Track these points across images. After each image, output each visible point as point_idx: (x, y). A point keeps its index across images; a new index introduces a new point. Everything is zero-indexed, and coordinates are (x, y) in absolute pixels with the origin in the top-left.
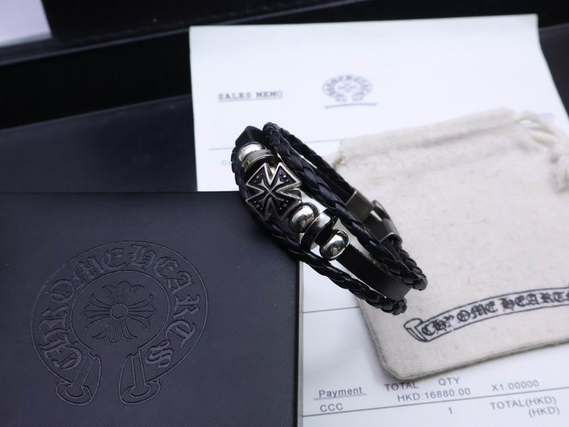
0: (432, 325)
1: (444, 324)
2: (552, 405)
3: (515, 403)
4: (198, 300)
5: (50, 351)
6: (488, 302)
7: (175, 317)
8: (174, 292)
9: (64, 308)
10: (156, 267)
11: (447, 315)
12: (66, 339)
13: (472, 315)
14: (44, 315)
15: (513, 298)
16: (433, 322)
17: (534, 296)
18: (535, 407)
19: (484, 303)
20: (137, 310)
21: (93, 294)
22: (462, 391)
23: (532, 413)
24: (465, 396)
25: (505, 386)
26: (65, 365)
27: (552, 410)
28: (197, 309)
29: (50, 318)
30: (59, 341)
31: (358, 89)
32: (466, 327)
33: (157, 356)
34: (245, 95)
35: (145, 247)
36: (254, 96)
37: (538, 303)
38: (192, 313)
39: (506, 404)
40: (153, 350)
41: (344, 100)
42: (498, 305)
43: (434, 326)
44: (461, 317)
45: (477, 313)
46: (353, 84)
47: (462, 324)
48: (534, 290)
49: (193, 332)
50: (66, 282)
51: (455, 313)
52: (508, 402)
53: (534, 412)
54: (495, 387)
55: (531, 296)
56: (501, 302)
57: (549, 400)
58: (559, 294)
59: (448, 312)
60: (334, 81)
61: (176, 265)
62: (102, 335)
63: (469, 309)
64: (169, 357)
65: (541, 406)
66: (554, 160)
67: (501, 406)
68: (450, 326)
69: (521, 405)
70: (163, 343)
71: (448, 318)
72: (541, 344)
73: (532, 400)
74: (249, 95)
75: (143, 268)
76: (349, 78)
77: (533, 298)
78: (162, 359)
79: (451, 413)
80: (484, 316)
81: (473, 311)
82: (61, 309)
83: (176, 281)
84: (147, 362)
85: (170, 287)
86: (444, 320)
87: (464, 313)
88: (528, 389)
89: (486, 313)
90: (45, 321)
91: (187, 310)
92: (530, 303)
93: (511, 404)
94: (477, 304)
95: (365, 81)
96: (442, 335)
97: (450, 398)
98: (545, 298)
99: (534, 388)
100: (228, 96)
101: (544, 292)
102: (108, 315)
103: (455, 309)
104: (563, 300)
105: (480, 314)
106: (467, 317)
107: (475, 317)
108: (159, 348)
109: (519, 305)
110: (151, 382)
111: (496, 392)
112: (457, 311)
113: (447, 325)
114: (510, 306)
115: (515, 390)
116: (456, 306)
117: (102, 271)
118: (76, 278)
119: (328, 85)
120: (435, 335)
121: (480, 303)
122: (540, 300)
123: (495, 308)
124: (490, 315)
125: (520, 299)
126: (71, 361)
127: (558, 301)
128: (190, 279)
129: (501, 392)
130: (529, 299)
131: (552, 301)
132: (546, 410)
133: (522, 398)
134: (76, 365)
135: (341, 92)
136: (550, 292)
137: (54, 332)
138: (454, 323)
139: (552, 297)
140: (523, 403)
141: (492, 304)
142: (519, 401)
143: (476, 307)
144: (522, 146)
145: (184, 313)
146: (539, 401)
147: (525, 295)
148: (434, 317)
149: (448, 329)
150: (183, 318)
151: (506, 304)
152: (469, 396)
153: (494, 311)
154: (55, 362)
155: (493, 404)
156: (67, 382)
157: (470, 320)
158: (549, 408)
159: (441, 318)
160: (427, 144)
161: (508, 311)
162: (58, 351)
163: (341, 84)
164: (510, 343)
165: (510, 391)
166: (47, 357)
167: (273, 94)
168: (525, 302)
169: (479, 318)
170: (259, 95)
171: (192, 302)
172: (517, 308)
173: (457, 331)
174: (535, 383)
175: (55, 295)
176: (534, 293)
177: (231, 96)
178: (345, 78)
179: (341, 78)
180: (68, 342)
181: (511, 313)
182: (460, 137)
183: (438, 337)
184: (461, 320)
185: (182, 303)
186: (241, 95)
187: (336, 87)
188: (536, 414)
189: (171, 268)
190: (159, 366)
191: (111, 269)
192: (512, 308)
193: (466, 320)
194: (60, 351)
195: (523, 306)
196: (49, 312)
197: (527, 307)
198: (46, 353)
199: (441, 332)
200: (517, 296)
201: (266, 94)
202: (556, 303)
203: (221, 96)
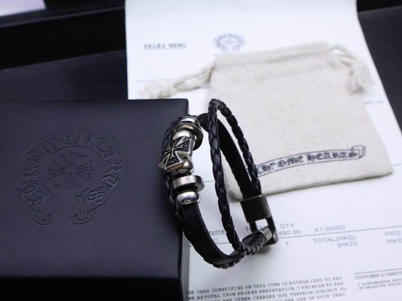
0: (261, 168)
1: (269, 167)
2: (353, 240)
3: (329, 239)
4: (121, 164)
5: (27, 194)
6: (298, 156)
7: (106, 174)
8: (105, 159)
9: (35, 169)
10: (94, 144)
11: (272, 162)
12: (36, 187)
13: (287, 164)
14: (23, 173)
15: (315, 154)
16: (262, 166)
17: (328, 154)
18: (342, 242)
19: (296, 157)
20: (83, 170)
21: (54, 161)
22: (295, 232)
23: (340, 245)
24: (297, 235)
25: (324, 229)
26: (36, 202)
27: (352, 244)
28: (120, 169)
29: (26, 175)
30: (33, 188)
31: (236, 43)
32: (283, 170)
33: (94, 197)
34: (161, 46)
35: (87, 132)
36: (167, 46)
37: (330, 158)
38: (117, 171)
39: (323, 240)
40: (92, 193)
41: (227, 50)
42: (305, 158)
43: (263, 168)
44: (281, 164)
45: (291, 162)
46: (233, 39)
47: (281, 168)
48: (329, 151)
49: (117, 183)
50: (37, 153)
51: (277, 162)
52: (324, 239)
53: (339, 239)
54: (317, 230)
55: (326, 154)
56: (307, 156)
57: (350, 237)
58: (344, 154)
59: (273, 160)
60: (221, 38)
61: (107, 143)
62: (60, 185)
63: (286, 160)
64: (102, 198)
65: (346, 241)
66: (351, 73)
67: (320, 241)
68: (272, 169)
69: (333, 241)
70: (98, 189)
71: (272, 164)
72: (328, 182)
73: (340, 237)
74: (164, 45)
75: (86, 145)
76: (230, 35)
77: (328, 155)
78: (97, 199)
79: (288, 245)
80: (295, 164)
81: (288, 161)
82: (33, 170)
83: (107, 152)
84: (88, 200)
85: (103, 156)
86: (270, 165)
87: (283, 162)
88: (338, 231)
89: (296, 162)
90: (23, 177)
91: (114, 170)
92: (325, 158)
93: (326, 240)
94: (291, 157)
95: (241, 38)
96: (267, 174)
97: (287, 236)
98: (335, 155)
99: (342, 230)
100: (150, 46)
101: (335, 152)
102: (63, 173)
103: (277, 159)
104: (346, 157)
105: (293, 163)
106: (284, 164)
107: (289, 164)
108: (95, 192)
109: (318, 158)
110: (90, 212)
111: (317, 233)
112: (279, 161)
113: (271, 168)
114: (312, 159)
115: (330, 231)
116: (279, 158)
117: (60, 147)
118: (43, 151)
119: (216, 40)
120: (263, 174)
121: (294, 157)
122: (331, 156)
123: (302, 160)
124: (299, 163)
125: (319, 155)
126: (40, 200)
127: (343, 157)
128: (116, 151)
129: (320, 232)
130: (325, 155)
131: (339, 157)
132: (349, 244)
133: (334, 236)
134: (42, 202)
135: (225, 45)
136: (339, 152)
137: (29, 183)
138: (276, 167)
139: (339, 155)
140: (334, 239)
141: (301, 157)
142: (332, 238)
143: (291, 159)
144: (332, 65)
145: (112, 171)
146: (345, 238)
147: (322, 153)
148: (263, 163)
149: (271, 171)
150: (111, 174)
151: (310, 158)
152: (300, 235)
153: (301, 162)
154: (29, 201)
155: (315, 240)
156: (36, 213)
157: (286, 166)
158: (351, 243)
159: (268, 164)
160: (271, 61)
161: (310, 162)
162: (31, 194)
163: (225, 39)
164: (309, 181)
165: (326, 232)
166: (24, 197)
167: (180, 45)
168: (322, 157)
169: (292, 165)
170: (171, 45)
171: (117, 165)
172: (316, 160)
173: (277, 172)
174: (343, 227)
175: (30, 161)
176: (328, 152)
177: (152, 46)
178: (227, 36)
179: (225, 36)
180: (38, 189)
181: (312, 163)
182: (293, 57)
183: (265, 175)
184: (280, 166)
185: (110, 166)
186: (159, 46)
187: (222, 41)
188: (343, 246)
189: (104, 145)
190: (96, 203)
191: (66, 145)
192: (313, 160)
193: (283, 166)
194: (33, 194)
195: (321, 159)
196: (26, 171)
197: (323, 160)
198: (23, 195)
199: (266, 172)
200: (318, 153)
201: (175, 45)
202: (341, 159)
203: (145, 46)
